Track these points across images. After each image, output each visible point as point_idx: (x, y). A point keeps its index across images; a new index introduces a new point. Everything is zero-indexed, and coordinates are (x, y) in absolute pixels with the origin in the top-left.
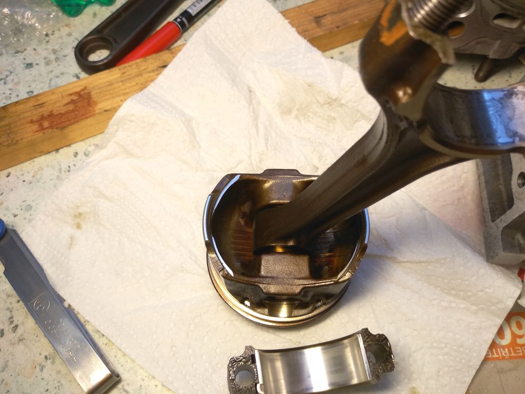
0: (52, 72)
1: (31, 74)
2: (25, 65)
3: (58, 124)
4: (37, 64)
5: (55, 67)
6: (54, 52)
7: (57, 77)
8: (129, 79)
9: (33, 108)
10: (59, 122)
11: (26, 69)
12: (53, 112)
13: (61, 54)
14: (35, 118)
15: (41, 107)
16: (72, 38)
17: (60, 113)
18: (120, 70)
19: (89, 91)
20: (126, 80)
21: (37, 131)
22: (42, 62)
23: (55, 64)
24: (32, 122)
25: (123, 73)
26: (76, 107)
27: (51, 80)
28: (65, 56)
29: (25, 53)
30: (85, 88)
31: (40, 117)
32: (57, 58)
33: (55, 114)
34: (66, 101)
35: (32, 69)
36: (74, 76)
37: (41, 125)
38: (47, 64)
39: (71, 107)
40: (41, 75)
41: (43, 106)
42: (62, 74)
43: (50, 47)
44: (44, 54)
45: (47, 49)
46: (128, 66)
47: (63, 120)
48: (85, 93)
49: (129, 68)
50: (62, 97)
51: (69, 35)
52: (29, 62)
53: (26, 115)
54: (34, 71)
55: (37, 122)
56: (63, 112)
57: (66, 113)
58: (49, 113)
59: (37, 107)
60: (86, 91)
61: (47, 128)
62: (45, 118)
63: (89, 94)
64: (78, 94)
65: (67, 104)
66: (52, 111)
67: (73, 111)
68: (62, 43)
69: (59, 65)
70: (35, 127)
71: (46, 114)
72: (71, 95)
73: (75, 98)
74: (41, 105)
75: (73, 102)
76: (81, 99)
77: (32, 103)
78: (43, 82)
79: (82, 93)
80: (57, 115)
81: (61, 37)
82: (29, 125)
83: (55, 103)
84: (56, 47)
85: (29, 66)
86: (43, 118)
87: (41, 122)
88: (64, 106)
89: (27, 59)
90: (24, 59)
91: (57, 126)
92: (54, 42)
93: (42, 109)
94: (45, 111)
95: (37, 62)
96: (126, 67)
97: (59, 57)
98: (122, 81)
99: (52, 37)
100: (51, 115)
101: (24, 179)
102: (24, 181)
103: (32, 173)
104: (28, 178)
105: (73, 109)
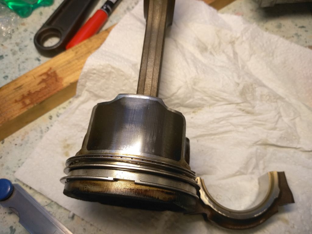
0: (18, 59)
1: (4, 64)
3: (37, 100)
4: (6, 55)
5: (20, 56)
6: (17, 44)
7: (23, 62)
8: (82, 56)
9: (14, 91)
10: (38, 98)
12: (31, 91)
13: (22, 45)
14: (18, 98)
16: (28, 33)
17: (36, 91)
18: (73, 50)
19: (54, 71)
20: (80, 57)
21: (22, 108)
22: (10, 53)
23: (19, 53)
24: (16, 101)
25: (76, 53)
26: (47, 84)
27: (19, 65)
28: (26, 46)
30: (51, 69)
31: (22, 97)
32: (20, 49)
34: (38, 81)
35: (3, 60)
36: (35, 60)
37: (24, 103)
38: (14, 53)
39: (43, 85)
40: (11, 63)
41: (21, 88)
42: (27, 59)
43: (13, 41)
44: (10, 47)
45: (11, 43)
47: (40, 96)
48: (52, 73)
49: (80, 48)
50: (35, 78)
51: (26, 30)
54: (5, 60)
55: (20, 101)
56: (38, 89)
57: (41, 90)
58: (28, 93)
59: (18, 89)
60: (52, 71)
61: (29, 104)
62: (26, 97)
63: (55, 73)
64: (46, 74)
65: (40, 83)
68: (22, 37)
69: (23, 54)
70: (20, 105)
71: (26, 93)
72: (41, 75)
73: (44, 77)
74: (20, 87)
75: (43, 81)
76: (50, 77)
77: (13, 87)
78: (13, 68)
79: (49, 73)
80: (34, 93)
81: (20, 33)
82: (15, 104)
83: (30, 84)
84: (18, 41)
85: (1, 57)
86: (24, 97)
87: (24, 100)
88: (38, 85)
91: (37, 102)
92: (16, 38)
93: (22, 90)
94: (24, 91)
95: (6, 54)
96: (77, 48)
98: (77, 59)
99: (13, 34)
100: (30, 94)
101: (16, 143)
102: (16, 145)
103: (20, 138)
104: (18, 141)
105: (46, 87)
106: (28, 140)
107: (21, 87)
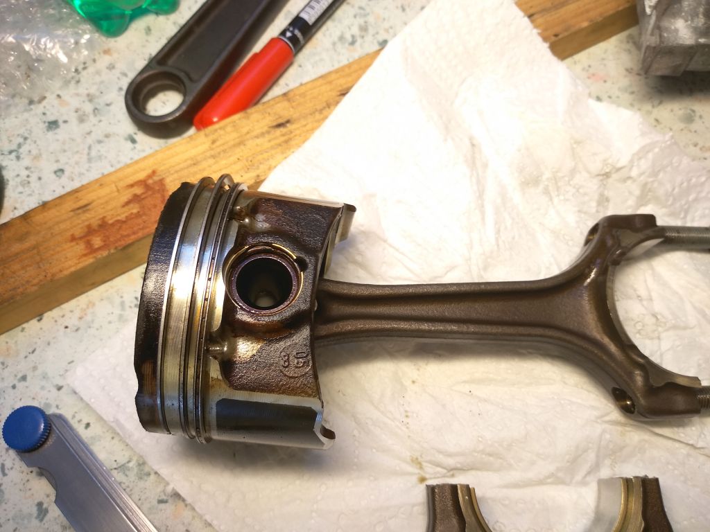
0: (89, 133)
1: (58, 140)
2: (47, 124)
3: (116, 241)
4: (65, 122)
5: (94, 125)
6: (90, 98)
7: (100, 142)
8: (224, 151)
9: (72, 213)
10: (119, 236)
11: (48, 130)
12: (106, 220)
13: (101, 101)
14: (78, 232)
15: (84, 212)
16: (116, 72)
17: (118, 221)
18: (206, 135)
19: (160, 178)
20: (219, 153)
21: (85, 255)
22: (73, 118)
23: (93, 120)
24: (73, 239)
25: (214, 142)
26: (143, 207)
27: (90, 148)
28: (108, 105)
29: (44, 103)
30: (154, 172)
31: (86, 230)
32: (96, 109)
33: (110, 222)
34: (124, 198)
35: (58, 131)
36: (126, 139)
37: (89, 244)
38: (81, 120)
39: (135, 209)
40: (73, 140)
41: (88, 210)
42: (107, 136)
43: (82, 90)
44: (75, 103)
45: (77, 95)
46: (220, 128)
47: (125, 233)
48: (155, 183)
49: (222, 132)
50: (118, 191)
51: (111, 67)
52: (52, 119)
53: (62, 226)
54: (62, 133)
55: (81, 238)
56: (122, 217)
57: (128, 219)
58: (100, 222)
59: (80, 211)
60: (156, 178)
61: (99, 249)
62: (94, 230)
63: (162, 182)
64: (143, 183)
65: (127, 203)
66: (104, 217)
67: (138, 215)
68: (102, 82)
69: (100, 121)
70: (80, 248)
71: (95, 223)
72: (132, 186)
73: (138, 190)
74: (85, 208)
75: (136, 199)
76: (150, 193)
77: (70, 205)
78: (77, 152)
79: (150, 181)
80: (113, 225)
81: (98, 73)
82: (69, 245)
83: (107, 202)
84: (93, 90)
85: (53, 125)
86: (90, 231)
87: (89, 238)
88: (123, 206)
89: (48, 113)
90: (44, 114)
91: (117, 245)
92: (88, 82)
93: (88, 215)
94: (92, 217)
95: (65, 118)
96: (216, 130)
97: (98, 107)
98: (213, 157)
99: (84, 73)
100: (103, 225)
101: (67, 325)
102: (66, 327)
103: (77, 313)
104: (72, 321)
105: (138, 212)
106: (93, 321)
107: (88, 208)
